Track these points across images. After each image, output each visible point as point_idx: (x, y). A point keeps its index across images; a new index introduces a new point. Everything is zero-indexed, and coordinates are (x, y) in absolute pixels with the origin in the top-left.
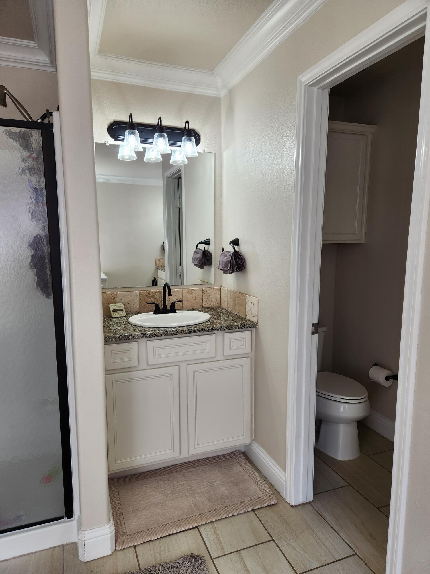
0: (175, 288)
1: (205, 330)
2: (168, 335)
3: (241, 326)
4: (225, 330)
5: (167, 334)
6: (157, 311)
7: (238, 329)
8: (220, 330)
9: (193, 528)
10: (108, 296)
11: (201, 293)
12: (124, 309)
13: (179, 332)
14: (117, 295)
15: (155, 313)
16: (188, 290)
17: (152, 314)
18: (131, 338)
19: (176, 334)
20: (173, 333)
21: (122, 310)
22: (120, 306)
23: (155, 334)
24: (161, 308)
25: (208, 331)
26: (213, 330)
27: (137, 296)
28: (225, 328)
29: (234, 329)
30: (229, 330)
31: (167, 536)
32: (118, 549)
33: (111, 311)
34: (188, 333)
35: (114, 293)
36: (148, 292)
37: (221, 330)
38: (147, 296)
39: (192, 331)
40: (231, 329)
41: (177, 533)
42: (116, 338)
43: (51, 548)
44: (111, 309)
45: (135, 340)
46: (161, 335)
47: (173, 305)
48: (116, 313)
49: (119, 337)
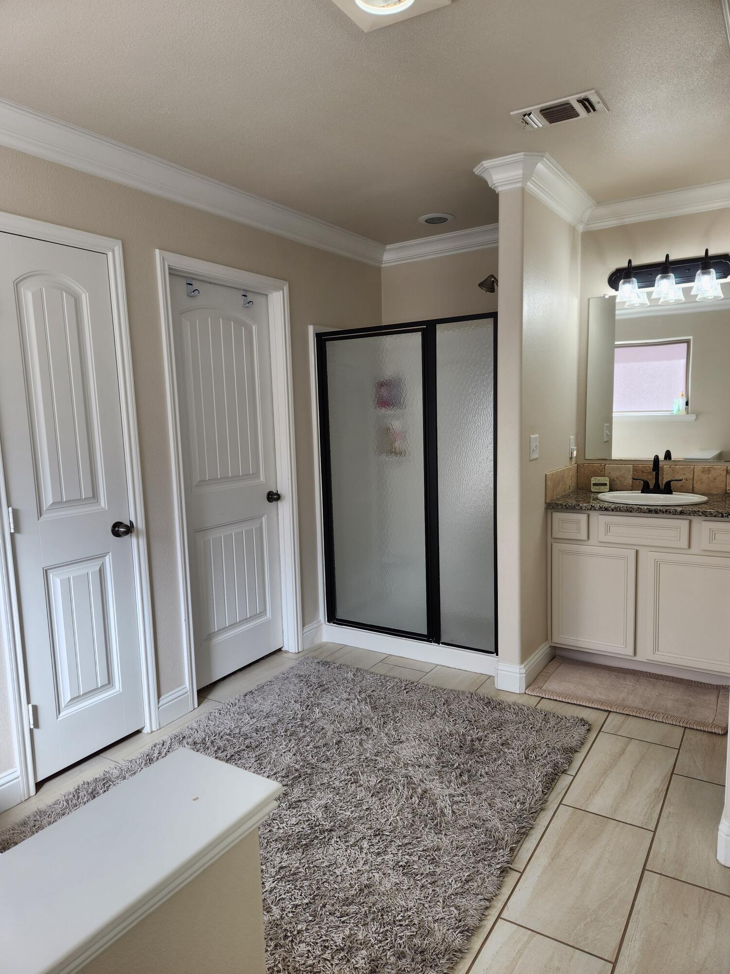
0: (684, 464)
1: (670, 512)
2: (620, 511)
3: (726, 513)
4: (700, 516)
5: (620, 509)
6: (646, 489)
7: (722, 517)
8: (692, 515)
9: (605, 711)
10: (595, 468)
11: (724, 473)
12: (608, 484)
13: (635, 510)
14: (604, 468)
15: (642, 492)
16: (704, 468)
17: (639, 493)
18: (578, 508)
19: (631, 512)
20: (627, 510)
21: (605, 484)
22: (606, 480)
23: (605, 508)
24: (652, 486)
25: (675, 514)
26: (682, 514)
27: (629, 470)
28: (700, 514)
29: (715, 516)
30: (706, 516)
31: (574, 704)
32: (527, 692)
33: (592, 485)
34: (647, 513)
35: (601, 466)
36: (644, 467)
37: (694, 516)
38: (643, 471)
39: (652, 511)
40: (710, 515)
41: (586, 707)
42: (563, 505)
43: (481, 674)
44: (592, 482)
45: (583, 512)
46: (613, 510)
47: (668, 484)
48: (597, 487)
49: (566, 506)
